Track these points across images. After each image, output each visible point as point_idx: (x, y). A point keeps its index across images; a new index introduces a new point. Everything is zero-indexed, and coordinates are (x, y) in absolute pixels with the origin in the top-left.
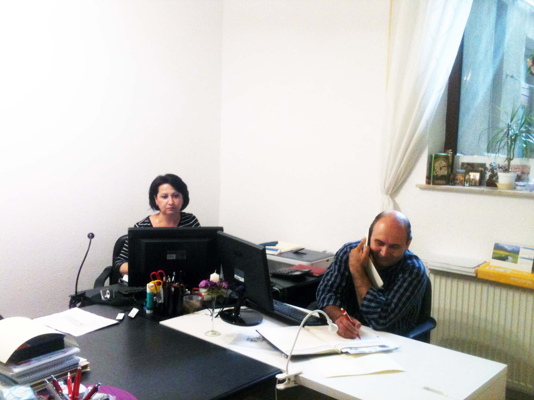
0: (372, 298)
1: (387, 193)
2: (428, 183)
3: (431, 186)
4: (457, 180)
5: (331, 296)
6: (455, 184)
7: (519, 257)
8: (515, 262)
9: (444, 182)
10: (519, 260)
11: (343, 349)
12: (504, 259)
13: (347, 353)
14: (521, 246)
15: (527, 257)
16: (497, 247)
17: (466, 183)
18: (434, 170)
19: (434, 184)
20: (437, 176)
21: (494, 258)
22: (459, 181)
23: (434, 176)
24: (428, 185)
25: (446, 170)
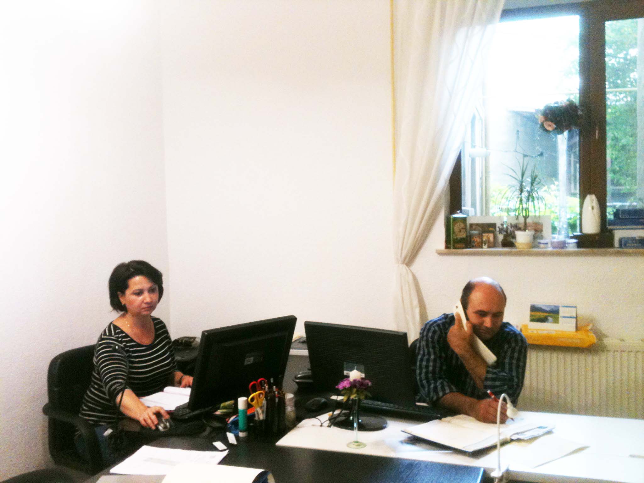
0: (494, 376)
1: (403, 263)
2: (447, 247)
3: (452, 250)
4: (474, 242)
5: (442, 383)
6: (472, 247)
7: (560, 317)
8: (556, 321)
9: (464, 246)
10: (561, 319)
11: (512, 436)
12: (543, 320)
13: (519, 440)
14: (560, 305)
15: (569, 315)
16: (534, 309)
17: (483, 245)
18: (454, 232)
19: (455, 248)
20: (457, 239)
21: (533, 320)
22: (476, 243)
23: (454, 241)
24: (447, 250)
25: (464, 233)
